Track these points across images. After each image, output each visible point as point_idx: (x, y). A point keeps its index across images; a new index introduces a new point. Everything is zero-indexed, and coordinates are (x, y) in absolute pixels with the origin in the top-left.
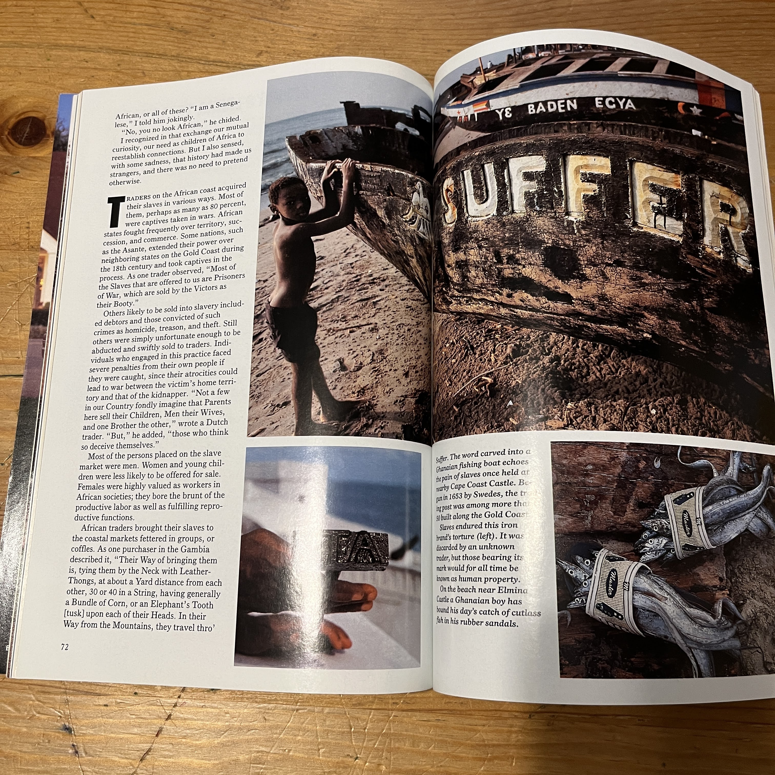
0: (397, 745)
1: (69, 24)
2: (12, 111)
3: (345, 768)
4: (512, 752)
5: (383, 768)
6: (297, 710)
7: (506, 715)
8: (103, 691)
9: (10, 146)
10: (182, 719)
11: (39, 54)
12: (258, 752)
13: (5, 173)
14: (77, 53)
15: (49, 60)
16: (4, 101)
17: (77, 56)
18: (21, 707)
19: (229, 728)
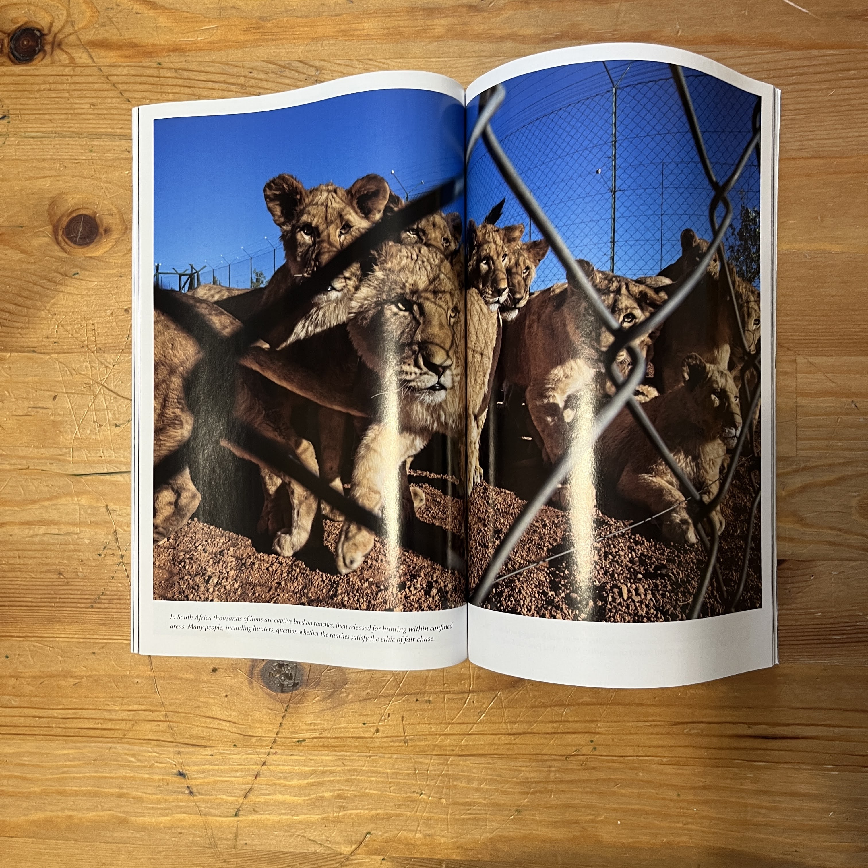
0: (455, 783)
1: (106, 109)
2: (63, 209)
3: (412, 801)
4: (551, 786)
5: (444, 801)
6: (370, 757)
7: (546, 758)
8: (208, 744)
9: (66, 247)
10: (275, 765)
11: (81, 145)
12: (339, 790)
13: (64, 275)
14: (118, 143)
15: (91, 151)
16: (53, 198)
17: (118, 146)
18: (141, 758)
19: (315, 772)
